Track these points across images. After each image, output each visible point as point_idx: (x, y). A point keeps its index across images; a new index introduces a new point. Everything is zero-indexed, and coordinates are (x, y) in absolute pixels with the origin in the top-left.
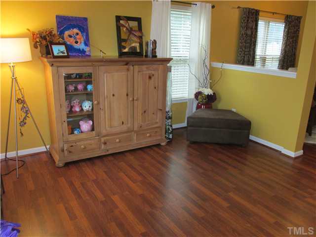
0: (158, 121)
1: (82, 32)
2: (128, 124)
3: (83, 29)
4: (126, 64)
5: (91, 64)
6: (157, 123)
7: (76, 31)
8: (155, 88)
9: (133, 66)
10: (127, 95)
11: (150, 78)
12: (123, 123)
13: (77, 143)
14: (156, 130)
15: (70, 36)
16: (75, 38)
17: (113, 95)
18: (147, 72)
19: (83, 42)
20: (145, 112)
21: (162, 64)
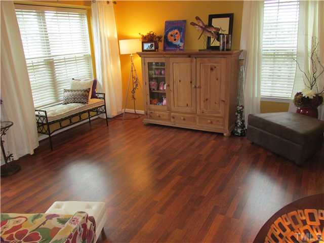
0: (220, 111)
1: (180, 32)
2: (192, 106)
3: (181, 29)
4: (190, 57)
5: (162, 56)
6: (219, 113)
7: (176, 31)
8: (217, 79)
9: (196, 58)
10: (191, 82)
11: (212, 69)
12: (187, 105)
13: (156, 112)
14: (218, 119)
15: (172, 35)
16: (175, 37)
17: (180, 81)
18: (210, 64)
19: (179, 40)
20: (207, 100)
21: (224, 58)
